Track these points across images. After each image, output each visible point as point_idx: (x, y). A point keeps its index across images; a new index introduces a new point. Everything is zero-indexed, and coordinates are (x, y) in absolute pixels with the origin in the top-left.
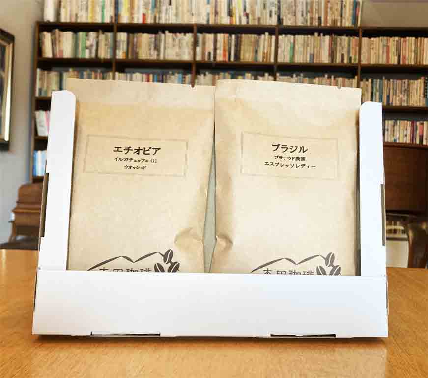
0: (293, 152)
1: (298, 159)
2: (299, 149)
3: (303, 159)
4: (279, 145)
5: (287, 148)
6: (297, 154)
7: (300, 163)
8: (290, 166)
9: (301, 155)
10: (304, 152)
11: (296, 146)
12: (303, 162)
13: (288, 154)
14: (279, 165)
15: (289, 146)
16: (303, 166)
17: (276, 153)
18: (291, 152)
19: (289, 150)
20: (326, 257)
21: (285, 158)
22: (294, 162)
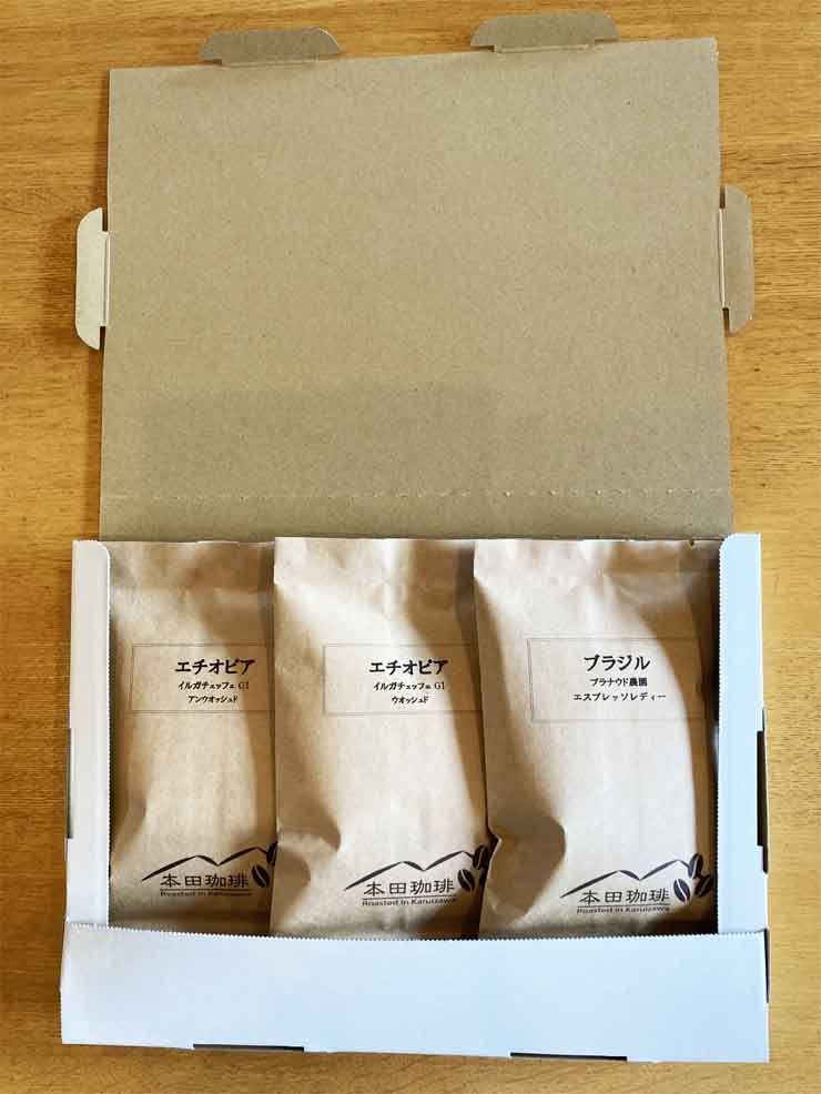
0: (624, 667)
1: (633, 682)
2: (634, 662)
3: (643, 682)
4: (597, 656)
5: (614, 661)
6: (630, 673)
7: (638, 690)
8: (620, 698)
9: (639, 674)
10: (643, 668)
11: (629, 657)
12: (643, 689)
13: (615, 673)
14: (601, 696)
15: (616, 658)
16: (644, 695)
17: (596, 673)
18: (621, 669)
19: (618, 665)
20: (688, 863)
21: (611, 681)
22: (629, 689)
